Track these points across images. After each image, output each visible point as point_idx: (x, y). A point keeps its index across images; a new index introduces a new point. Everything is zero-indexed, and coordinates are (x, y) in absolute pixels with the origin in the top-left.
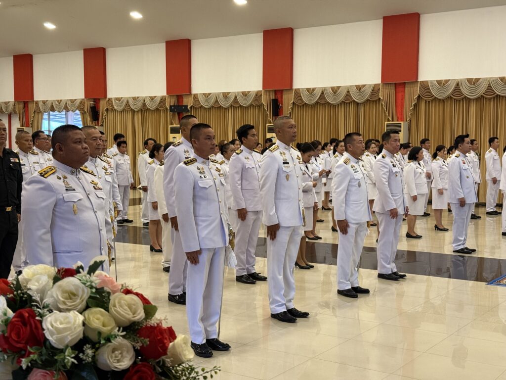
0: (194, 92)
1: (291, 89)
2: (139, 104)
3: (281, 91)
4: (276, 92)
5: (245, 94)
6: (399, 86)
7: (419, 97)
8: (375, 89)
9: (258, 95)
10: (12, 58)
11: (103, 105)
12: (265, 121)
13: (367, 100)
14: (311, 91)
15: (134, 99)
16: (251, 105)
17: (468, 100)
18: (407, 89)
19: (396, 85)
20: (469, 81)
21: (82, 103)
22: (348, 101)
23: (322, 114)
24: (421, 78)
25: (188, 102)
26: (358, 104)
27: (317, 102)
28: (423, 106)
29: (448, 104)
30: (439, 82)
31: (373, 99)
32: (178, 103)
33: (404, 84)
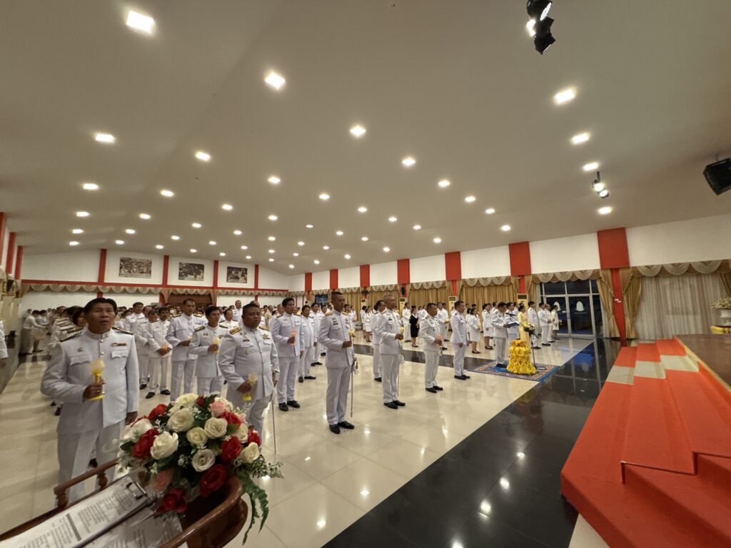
0: (371, 285)
1: (409, 283)
2: (350, 291)
3: (405, 284)
4: (403, 284)
5: (391, 286)
6: (454, 281)
7: (462, 286)
8: (444, 283)
9: (396, 286)
10: (304, 275)
13: (441, 288)
14: (417, 284)
15: (348, 289)
16: (393, 290)
17: (483, 287)
18: (457, 283)
19: (452, 281)
20: (483, 278)
22: (433, 288)
23: (421, 292)
24: (462, 278)
25: (369, 289)
26: (437, 289)
27: (420, 288)
28: (464, 289)
29: (475, 289)
30: (470, 279)
31: (443, 287)
32: (365, 290)
33: (455, 280)
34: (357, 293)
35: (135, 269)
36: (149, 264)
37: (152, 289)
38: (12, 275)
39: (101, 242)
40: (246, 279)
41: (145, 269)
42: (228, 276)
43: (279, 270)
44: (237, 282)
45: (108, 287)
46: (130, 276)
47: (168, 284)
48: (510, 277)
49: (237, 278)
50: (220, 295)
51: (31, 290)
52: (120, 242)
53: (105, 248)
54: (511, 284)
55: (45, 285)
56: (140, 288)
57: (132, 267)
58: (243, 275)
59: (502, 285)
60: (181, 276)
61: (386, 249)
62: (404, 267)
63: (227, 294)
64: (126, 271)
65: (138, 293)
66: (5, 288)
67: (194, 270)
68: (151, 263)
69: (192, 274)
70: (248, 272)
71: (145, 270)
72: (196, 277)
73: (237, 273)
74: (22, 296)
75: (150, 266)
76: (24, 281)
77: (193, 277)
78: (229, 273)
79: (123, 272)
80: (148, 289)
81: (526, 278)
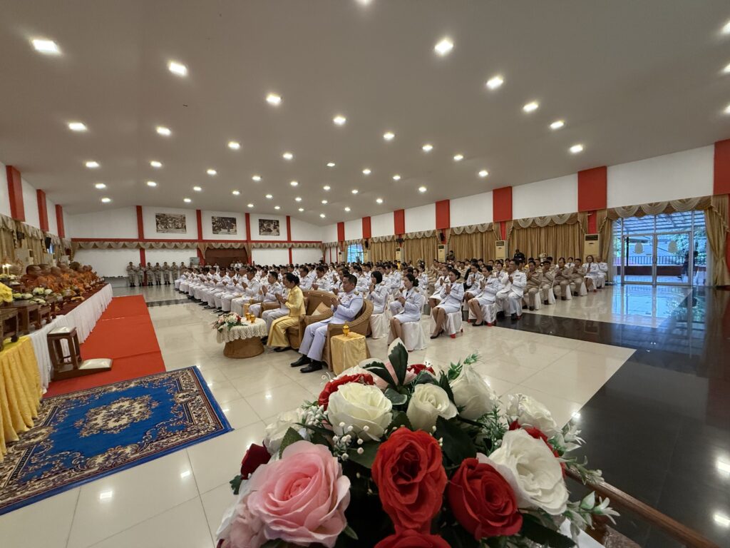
0: (406, 232)
1: (449, 228)
2: (384, 239)
3: (445, 229)
4: (442, 230)
5: (428, 232)
6: (503, 223)
7: (513, 228)
8: (490, 225)
9: (434, 232)
11: (370, 241)
12: (437, 244)
13: (487, 231)
14: (459, 228)
15: (382, 237)
16: (431, 237)
18: (507, 224)
19: (501, 222)
21: (362, 240)
22: (477, 232)
23: (465, 239)
24: (514, 219)
25: (404, 237)
26: (482, 233)
27: (462, 233)
28: (515, 232)
29: (529, 231)
30: (524, 220)
31: (490, 230)
32: (400, 238)
33: (505, 222)
34: (391, 241)
35: (170, 225)
37: (189, 244)
40: (278, 231)
42: (260, 229)
43: (310, 220)
44: (270, 234)
45: (148, 243)
46: (167, 232)
47: (205, 237)
48: (576, 214)
49: (270, 231)
50: (254, 248)
51: (80, 248)
53: (140, 205)
55: (92, 243)
56: (178, 244)
57: (167, 224)
58: (275, 228)
60: (215, 230)
61: (423, 189)
62: (443, 209)
63: (261, 247)
64: (163, 227)
65: (176, 248)
67: (225, 224)
68: (184, 218)
69: (225, 228)
70: (280, 224)
71: (180, 225)
72: (229, 231)
73: (269, 225)
75: (185, 221)
76: (74, 240)
77: (226, 231)
78: (261, 226)
79: (159, 228)
80: (185, 244)
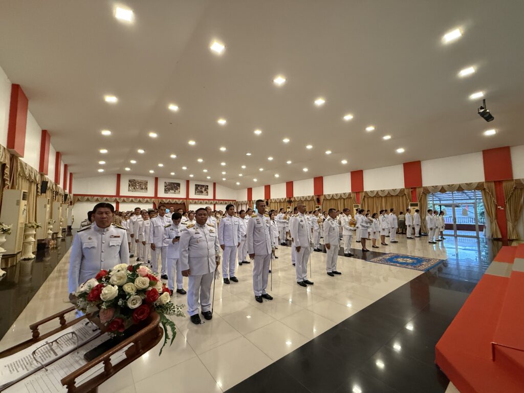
0: (294, 196)
1: (323, 194)
2: (279, 201)
3: (320, 195)
4: (318, 196)
5: (309, 197)
7: (364, 196)
8: (350, 194)
9: (313, 197)
10: (247, 189)
12: (315, 205)
13: (347, 198)
14: (329, 195)
15: (278, 199)
16: (311, 200)
17: (382, 197)
18: (360, 194)
19: (356, 193)
20: (381, 191)
22: (341, 198)
23: (332, 201)
24: (364, 190)
25: (293, 199)
26: (344, 199)
27: (331, 198)
28: (366, 199)
29: (374, 198)
30: (371, 191)
31: (349, 197)
32: (290, 200)
33: (359, 192)
34: (284, 202)
35: (138, 187)
36: (146, 183)
37: (149, 199)
38: (67, 191)
39: (117, 170)
40: (207, 193)
41: (143, 186)
42: (195, 191)
43: (230, 186)
44: (202, 194)
45: (122, 198)
46: (135, 191)
47: (158, 196)
48: (404, 189)
49: (202, 192)
50: (191, 203)
51: (78, 200)
52: (128, 169)
53: (119, 173)
54: (405, 194)
55: (86, 197)
56: (141, 199)
57: (135, 186)
58: (205, 190)
59: (397, 195)
60: (166, 191)
61: (305, 170)
62: (319, 182)
63: (195, 203)
64: (133, 188)
65: (140, 202)
66: (63, 199)
67: (174, 187)
69: (173, 190)
70: (209, 188)
72: (175, 192)
73: (201, 188)
74: (74, 204)
75: (147, 185)
76: (74, 195)
78: (196, 189)
79: (130, 188)
80: (146, 199)
81: (417, 190)
